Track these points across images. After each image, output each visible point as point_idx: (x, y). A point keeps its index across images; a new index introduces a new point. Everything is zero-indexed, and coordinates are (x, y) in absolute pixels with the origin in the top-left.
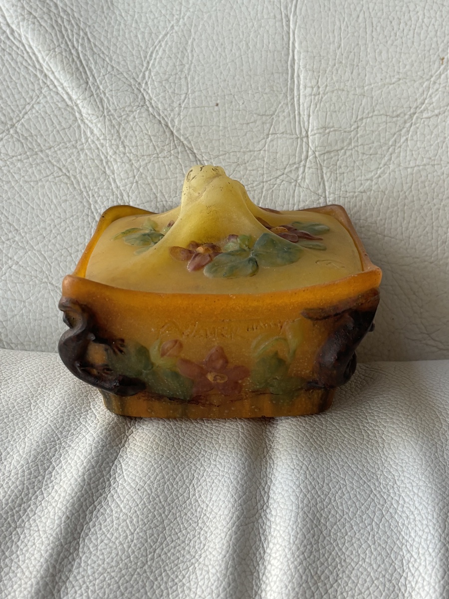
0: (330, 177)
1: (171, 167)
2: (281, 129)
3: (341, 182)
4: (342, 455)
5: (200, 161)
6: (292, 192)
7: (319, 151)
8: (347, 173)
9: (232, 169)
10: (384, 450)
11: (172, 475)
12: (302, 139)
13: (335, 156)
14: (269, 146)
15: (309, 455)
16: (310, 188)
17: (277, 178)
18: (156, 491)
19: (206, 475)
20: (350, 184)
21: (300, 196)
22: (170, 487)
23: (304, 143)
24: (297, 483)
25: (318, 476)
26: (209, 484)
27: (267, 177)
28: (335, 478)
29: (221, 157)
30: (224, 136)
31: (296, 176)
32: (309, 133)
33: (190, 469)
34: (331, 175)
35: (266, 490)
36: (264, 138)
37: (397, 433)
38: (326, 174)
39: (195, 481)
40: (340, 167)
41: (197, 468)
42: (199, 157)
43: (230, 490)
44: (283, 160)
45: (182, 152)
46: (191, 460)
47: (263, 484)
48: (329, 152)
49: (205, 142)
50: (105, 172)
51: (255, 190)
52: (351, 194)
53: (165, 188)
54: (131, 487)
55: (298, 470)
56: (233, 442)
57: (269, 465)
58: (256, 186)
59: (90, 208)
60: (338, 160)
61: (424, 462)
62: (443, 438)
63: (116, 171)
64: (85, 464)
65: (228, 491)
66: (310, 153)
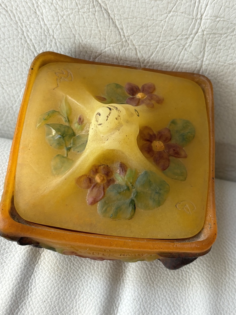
0: (210, 49)
1: (89, 20)
2: (182, 10)
3: (217, 54)
4: (164, 291)
5: (112, 19)
6: (179, 52)
7: (207, 31)
8: (224, 50)
9: (136, 29)
10: (189, 289)
11: (64, 292)
12: (196, 20)
13: (218, 37)
14: (169, 19)
15: (145, 290)
16: (193, 53)
17: (170, 41)
18: (54, 303)
19: (84, 293)
20: (224, 57)
21: (184, 56)
22: (63, 300)
23: (197, 23)
24: (135, 310)
25: (147, 307)
26: (85, 301)
27: (162, 39)
28: (156, 307)
29: (129, 20)
30: (135, 5)
31: (185, 43)
32: (203, 17)
33: (75, 287)
34: (211, 48)
35: (117, 305)
36: (166, 13)
37: (199, 279)
38: (208, 47)
39: (77, 297)
40: (220, 45)
41: (79, 286)
42: (112, 16)
43: (96, 309)
44: (178, 31)
45: (98, 11)
46: (76, 280)
47: (116, 302)
48: (215, 34)
49: (118, 7)
50: (36, 13)
51: (151, 46)
52: (222, 64)
53: (82, 32)
54: (40, 298)
55: (137, 300)
56: (103, 271)
57: (121, 287)
58: (153, 43)
59: (23, 34)
60: (220, 40)
61: (208, 308)
62: (224, 288)
63: (44, 13)
64: (14, 281)
65: (95, 310)
66: (200, 30)
